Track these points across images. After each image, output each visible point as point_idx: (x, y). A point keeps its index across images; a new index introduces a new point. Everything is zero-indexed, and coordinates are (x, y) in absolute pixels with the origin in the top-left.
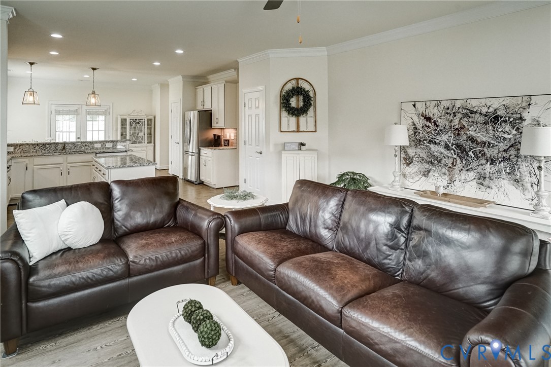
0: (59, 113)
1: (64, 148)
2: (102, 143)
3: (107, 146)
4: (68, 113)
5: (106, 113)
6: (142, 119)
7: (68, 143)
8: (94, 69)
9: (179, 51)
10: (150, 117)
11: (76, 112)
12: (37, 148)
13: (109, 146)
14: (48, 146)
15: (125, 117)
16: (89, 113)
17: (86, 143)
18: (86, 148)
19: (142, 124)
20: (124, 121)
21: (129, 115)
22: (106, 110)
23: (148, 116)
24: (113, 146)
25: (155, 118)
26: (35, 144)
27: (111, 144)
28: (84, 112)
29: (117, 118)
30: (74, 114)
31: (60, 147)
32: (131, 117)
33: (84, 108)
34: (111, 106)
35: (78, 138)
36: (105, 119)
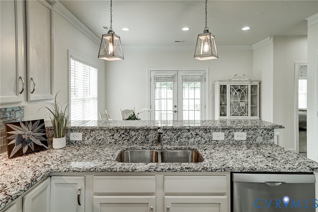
0: (157, 79)
1: (159, 140)
2: (227, 132)
3: (236, 138)
4: (166, 79)
5: (202, 79)
6: (246, 86)
7: (165, 129)
10: (254, 83)
11: (172, 78)
12: (117, 136)
13: (240, 139)
14: (133, 133)
15: (224, 84)
16: (186, 80)
17: (198, 131)
18: (197, 140)
19: (245, 92)
20: (223, 88)
21: (230, 81)
22: (201, 76)
23: (252, 82)
24: (248, 139)
25: (260, 83)
26: (113, 129)
28: (180, 79)
29: (213, 86)
30: (171, 81)
31: (152, 136)
32: (233, 83)
33: (181, 74)
34: (207, 71)
35: (175, 106)
36: (201, 86)
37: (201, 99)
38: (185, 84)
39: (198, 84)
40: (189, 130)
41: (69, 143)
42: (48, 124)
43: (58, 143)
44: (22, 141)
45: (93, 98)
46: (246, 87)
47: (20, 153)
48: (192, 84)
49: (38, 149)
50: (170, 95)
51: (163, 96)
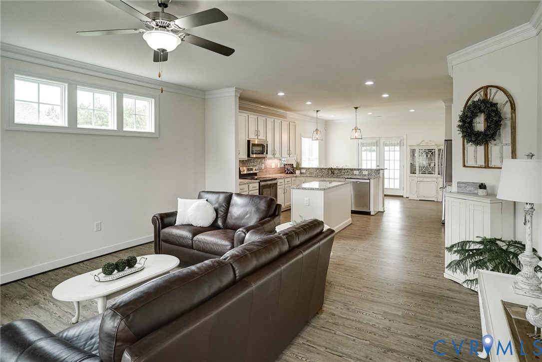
0: (364, 145)
1: (333, 173)
2: (360, 171)
3: (363, 173)
4: (370, 145)
5: (401, 144)
6: (432, 149)
7: (336, 169)
8: (356, 108)
9: (369, 83)
10: (441, 148)
11: (377, 144)
12: (318, 171)
13: (365, 174)
14: (323, 170)
15: (414, 148)
16: (387, 145)
17: (348, 170)
18: (348, 174)
19: (433, 155)
20: (413, 151)
21: (418, 145)
22: (400, 142)
23: (438, 146)
24: (368, 174)
26: (316, 169)
27: (367, 172)
28: (382, 144)
30: (375, 146)
31: (330, 172)
32: (421, 148)
33: (382, 140)
34: (405, 137)
35: (378, 166)
36: (400, 149)
37: (400, 160)
38: (386, 148)
39: (397, 148)
40: (344, 170)
41: (301, 173)
42: (295, 166)
43: (298, 172)
44: (288, 170)
45: (316, 158)
46: (434, 151)
47: (287, 173)
48: (392, 148)
49: (292, 173)
50: (374, 157)
51: (369, 158)
